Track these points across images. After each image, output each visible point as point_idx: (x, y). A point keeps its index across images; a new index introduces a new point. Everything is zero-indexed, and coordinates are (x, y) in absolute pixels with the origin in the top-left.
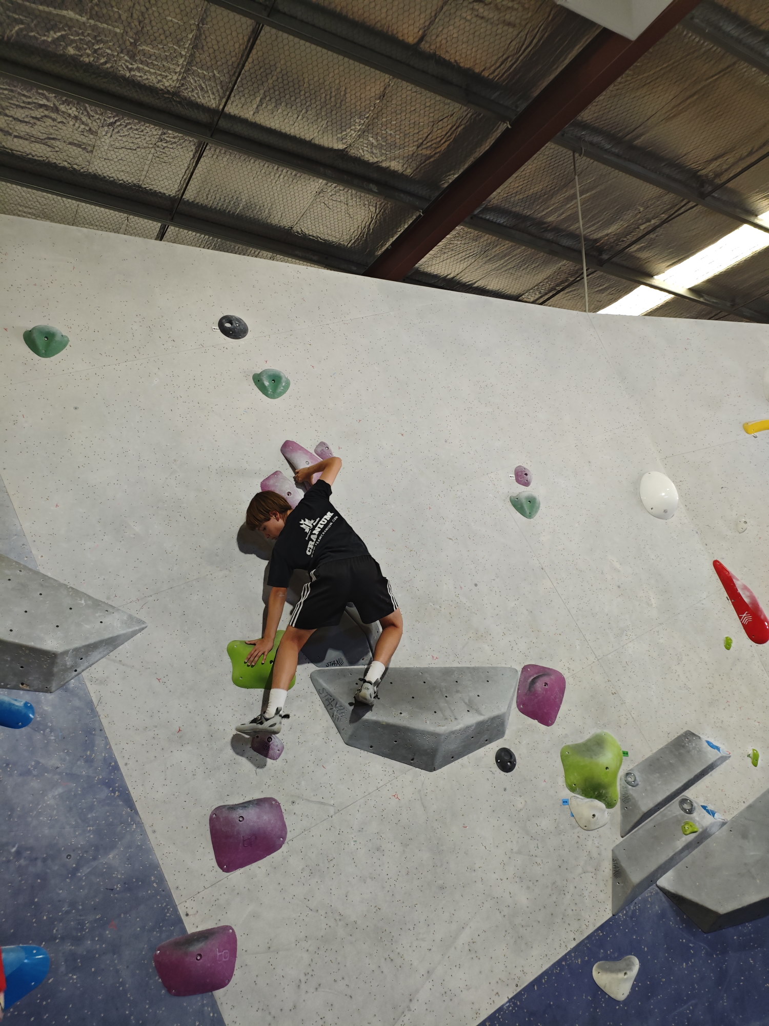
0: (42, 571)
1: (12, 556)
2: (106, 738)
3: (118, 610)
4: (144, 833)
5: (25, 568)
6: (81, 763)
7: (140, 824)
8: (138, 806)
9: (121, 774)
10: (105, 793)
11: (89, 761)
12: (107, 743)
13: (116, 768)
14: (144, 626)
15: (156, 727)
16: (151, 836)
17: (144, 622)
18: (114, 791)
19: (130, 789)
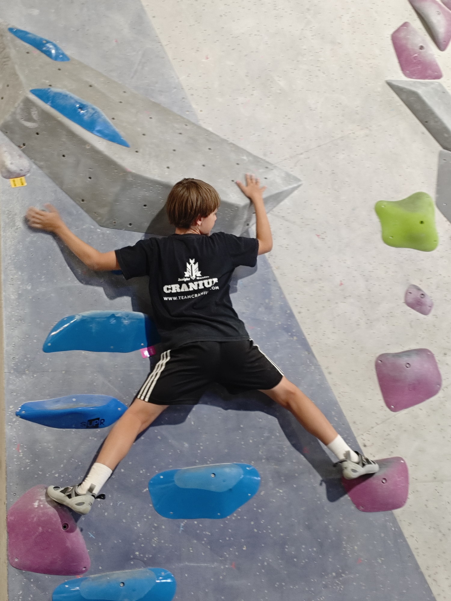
0: (204, 126)
1: (175, 110)
2: (280, 288)
3: (275, 167)
4: (321, 374)
5: (189, 122)
6: (262, 309)
7: (317, 366)
8: (314, 350)
9: (296, 321)
10: (285, 337)
11: (269, 308)
12: (281, 293)
13: (291, 316)
14: (300, 183)
15: (320, 279)
16: (328, 377)
17: (299, 180)
18: (292, 336)
19: (306, 334)
